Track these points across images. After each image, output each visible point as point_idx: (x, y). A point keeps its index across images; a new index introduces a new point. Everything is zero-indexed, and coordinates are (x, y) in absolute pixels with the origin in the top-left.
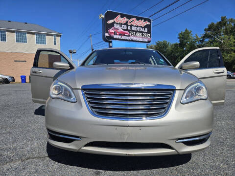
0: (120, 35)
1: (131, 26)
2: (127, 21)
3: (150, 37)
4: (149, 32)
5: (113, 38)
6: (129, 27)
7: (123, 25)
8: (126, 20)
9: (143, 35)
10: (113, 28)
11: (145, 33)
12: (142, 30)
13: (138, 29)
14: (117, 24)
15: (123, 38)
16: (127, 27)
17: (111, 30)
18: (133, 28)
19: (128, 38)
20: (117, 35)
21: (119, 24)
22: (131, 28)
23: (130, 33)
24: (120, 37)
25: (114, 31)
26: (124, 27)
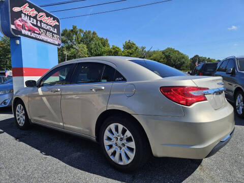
0: (29, 30)
1: (41, 22)
2: (37, 15)
3: (60, 39)
5: (20, 33)
6: (39, 22)
7: (31, 19)
8: (35, 12)
9: (53, 36)
10: (20, 19)
11: (55, 33)
12: (52, 29)
13: (48, 27)
14: (25, 14)
15: (33, 35)
16: (37, 22)
17: (18, 22)
18: (43, 26)
19: (38, 37)
20: (25, 29)
21: (27, 15)
22: (41, 25)
23: (40, 30)
24: (29, 34)
25: (22, 24)
26: (33, 21)
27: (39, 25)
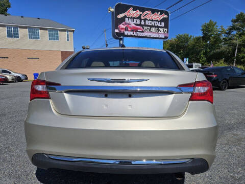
0: (132, 31)
1: (145, 20)
2: (141, 15)
3: (168, 32)
4: (166, 26)
5: (123, 35)
6: (143, 21)
7: (135, 20)
8: (139, 13)
9: (159, 31)
10: (124, 23)
11: (161, 27)
12: (158, 24)
13: (153, 23)
14: (129, 18)
15: (135, 34)
16: (141, 21)
17: (122, 26)
18: (148, 23)
19: (141, 34)
20: (128, 31)
21: (131, 18)
22: (145, 23)
23: (143, 28)
24: (131, 33)
25: (125, 27)
26: (137, 21)
27: (143, 23)
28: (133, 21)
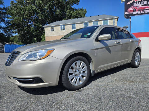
10: (132, 7)
14: (136, 2)
15: (142, 12)
16: (148, 2)
17: (130, 9)
19: (148, 11)
20: (136, 11)
21: (139, 1)
24: (139, 12)
25: (133, 9)
26: (144, 3)
28: (141, 3)
